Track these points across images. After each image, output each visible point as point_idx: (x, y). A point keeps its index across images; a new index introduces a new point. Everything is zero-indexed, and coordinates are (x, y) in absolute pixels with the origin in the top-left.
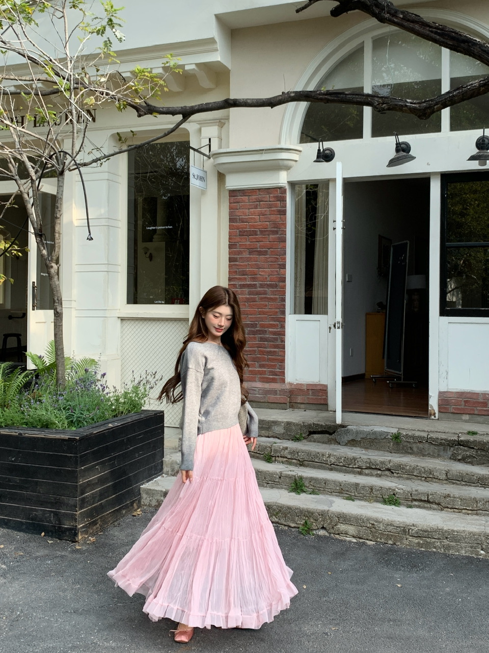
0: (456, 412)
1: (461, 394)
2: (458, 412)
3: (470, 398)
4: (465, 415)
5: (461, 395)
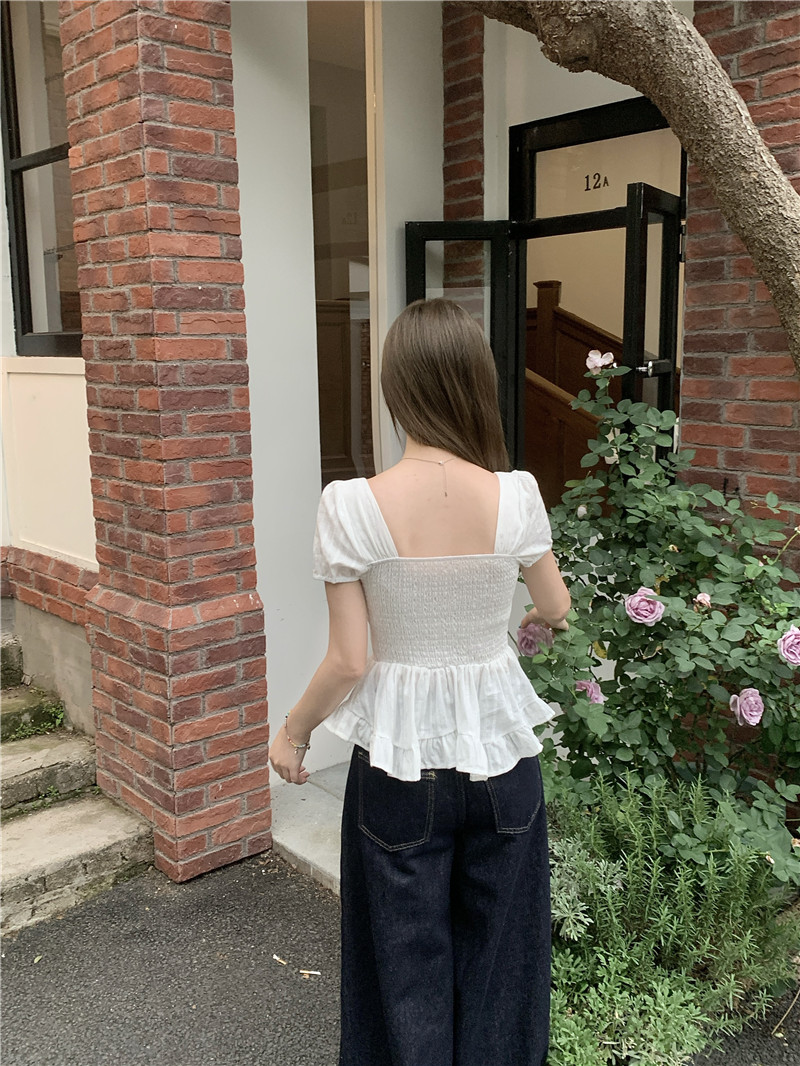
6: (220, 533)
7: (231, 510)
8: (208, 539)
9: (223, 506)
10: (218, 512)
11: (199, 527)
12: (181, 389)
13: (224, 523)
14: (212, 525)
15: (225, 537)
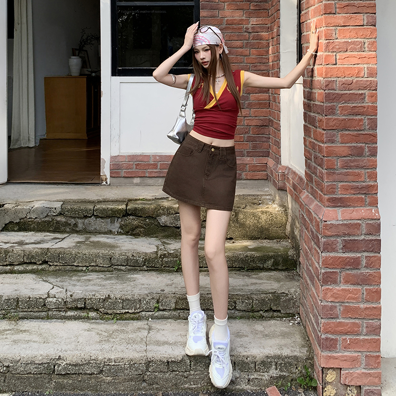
0: (127, 176)
1: (133, 157)
2: (130, 176)
3: (141, 161)
4: (135, 179)
5: (133, 159)
6: (355, 172)
7: (363, 161)
8: (348, 175)
9: (358, 158)
10: (354, 161)
11: (343, 168)
12: (336, 92)
13: (357, 167)
14: (351, 167)
15: (359, 175)
